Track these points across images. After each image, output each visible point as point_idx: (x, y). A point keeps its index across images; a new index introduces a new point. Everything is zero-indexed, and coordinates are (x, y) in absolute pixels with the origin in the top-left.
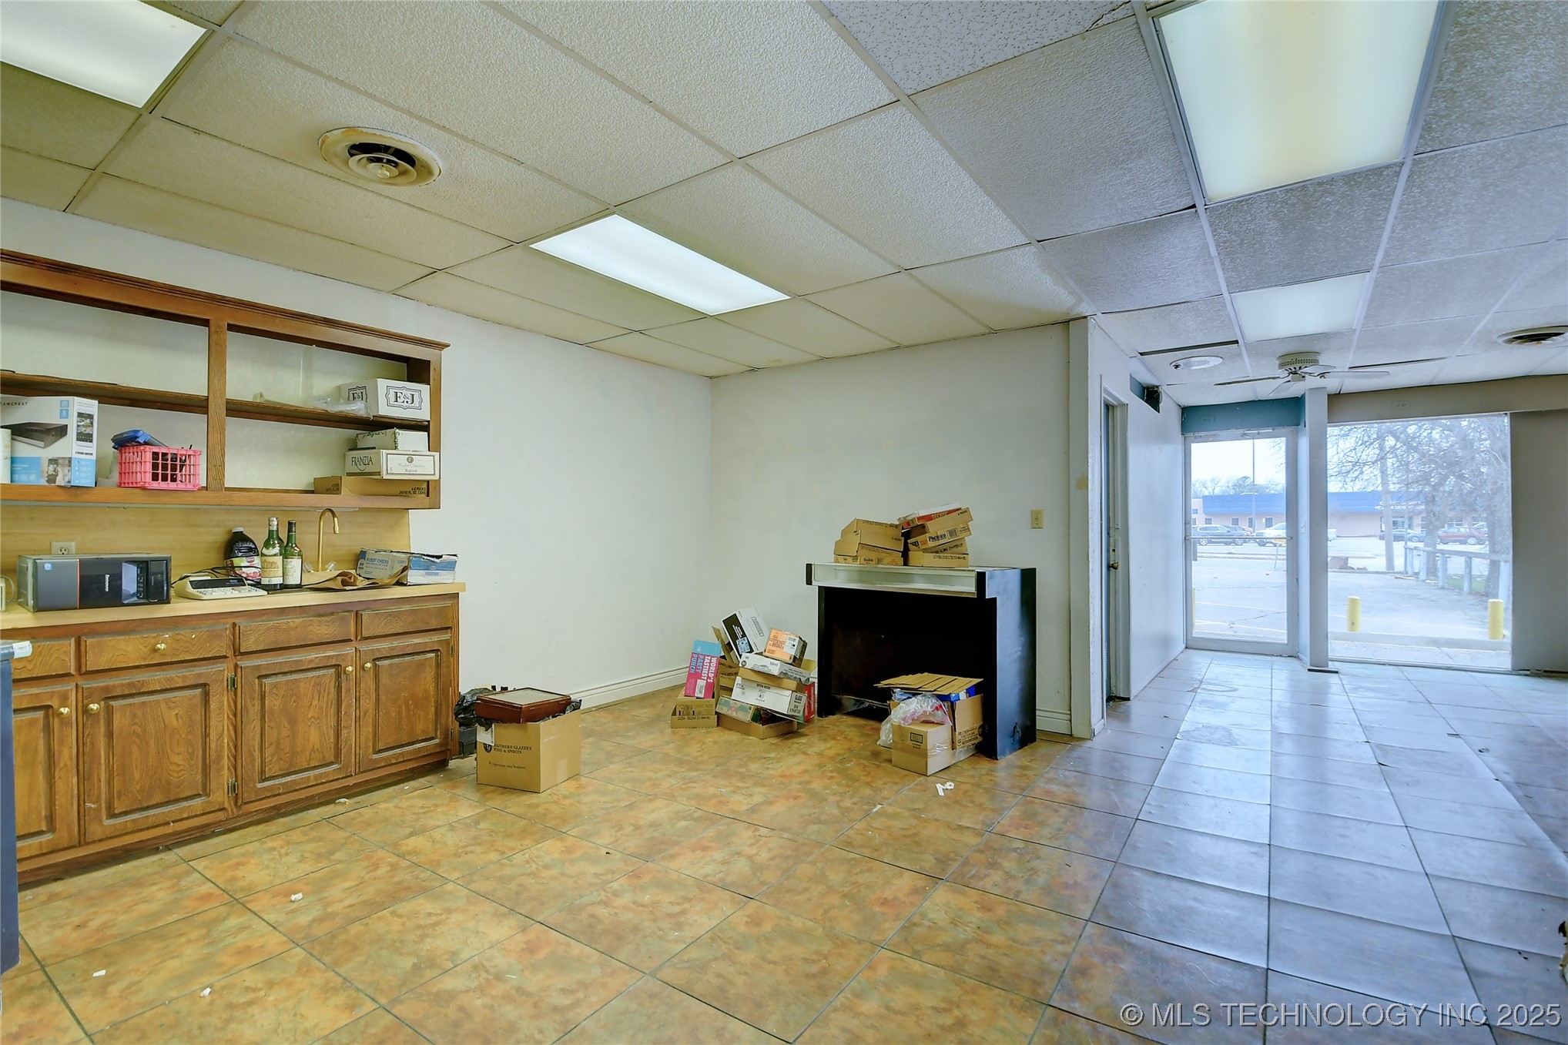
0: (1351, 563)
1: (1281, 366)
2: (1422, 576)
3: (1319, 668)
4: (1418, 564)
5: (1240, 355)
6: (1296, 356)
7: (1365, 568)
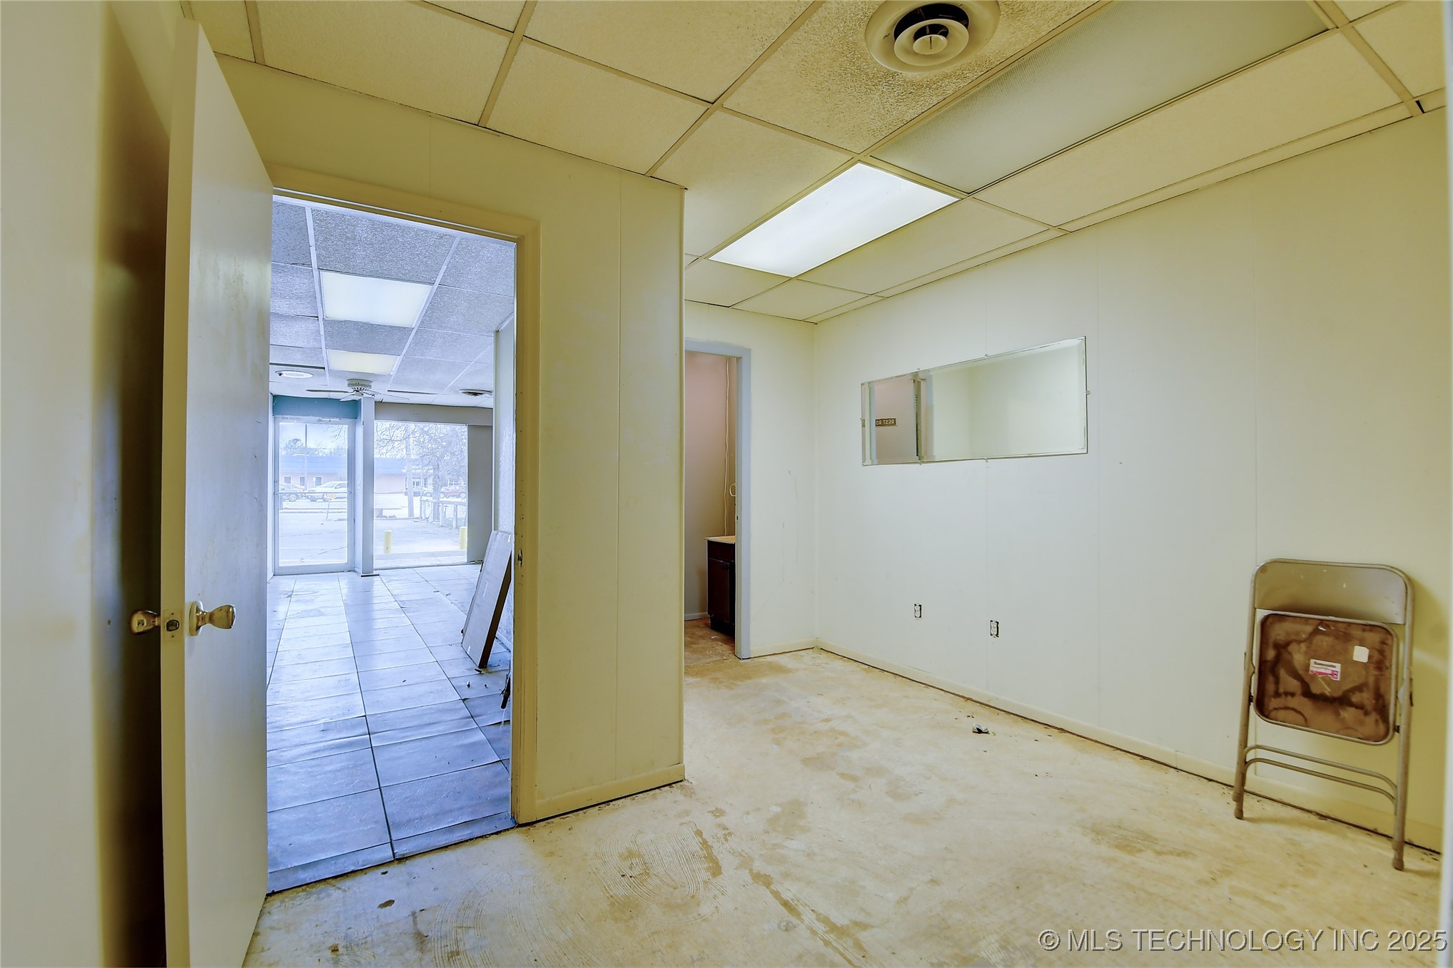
0: (385, 513)
1: (349, 385)
2: (431, 520)
3: (368, 574)
4: (429, 512)
5: (325, 375)
6: (359, 381)
7: (394, 516)
